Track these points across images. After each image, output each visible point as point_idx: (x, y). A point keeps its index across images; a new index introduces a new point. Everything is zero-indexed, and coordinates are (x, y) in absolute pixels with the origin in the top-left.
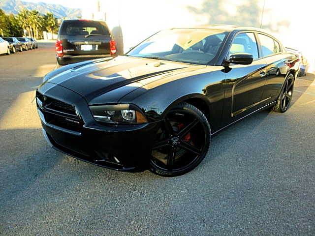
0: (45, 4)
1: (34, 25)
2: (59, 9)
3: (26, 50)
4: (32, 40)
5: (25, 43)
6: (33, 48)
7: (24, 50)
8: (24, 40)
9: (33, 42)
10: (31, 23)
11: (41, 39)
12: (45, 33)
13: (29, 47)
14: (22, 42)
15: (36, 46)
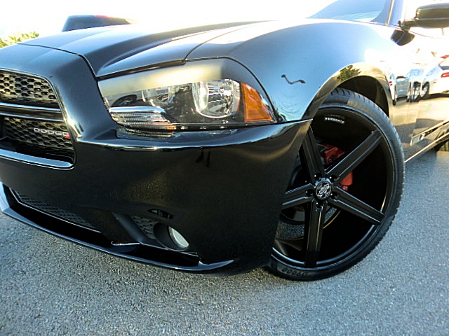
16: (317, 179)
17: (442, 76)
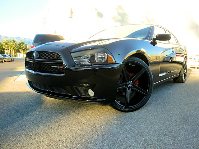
0: (19, 38)
1: (12, 48)
2: (28, 41)
3: (6, 62)
4: (10, 56)
5: (6, 58)
6: (11, 61)
7: (5, 62)
8: (5, 56)
9: (11, 58)
10: (10, 47)
11: (16, 57)
12: (18, 53)
13: (8, 60)
14: (4, 57)
15: (12, 60)
16: (128, 81)
17: (176, 56)
